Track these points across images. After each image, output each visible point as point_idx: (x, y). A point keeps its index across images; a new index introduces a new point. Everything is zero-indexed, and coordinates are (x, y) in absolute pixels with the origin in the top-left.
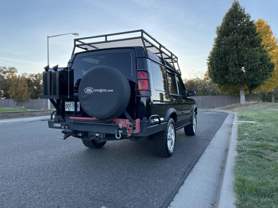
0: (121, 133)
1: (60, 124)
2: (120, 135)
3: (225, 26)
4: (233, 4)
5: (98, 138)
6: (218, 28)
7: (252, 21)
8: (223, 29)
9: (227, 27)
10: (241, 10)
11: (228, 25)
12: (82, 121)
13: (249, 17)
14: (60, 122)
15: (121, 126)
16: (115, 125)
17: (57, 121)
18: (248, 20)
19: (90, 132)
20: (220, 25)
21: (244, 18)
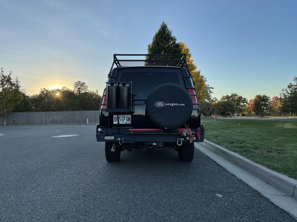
0: (182, 141)
1: (113, 137)
2: (182, 142)
3: (156, 45)
4: (162, 26)
5: (156, 147)
6: (149, 46)
7: (178, 44)
8: (155, 48)
9: (158, 46)
10: (169, 32)
11: (158, 44)
12: (143, 132)
13: (175, 40)
14: (113, 135)
15: (185, 134)
16: (177, 134)
17: (111, 134)
18: (175, 42)
19: (147, 142)
20: (151, 43)
21: (171, 40)
